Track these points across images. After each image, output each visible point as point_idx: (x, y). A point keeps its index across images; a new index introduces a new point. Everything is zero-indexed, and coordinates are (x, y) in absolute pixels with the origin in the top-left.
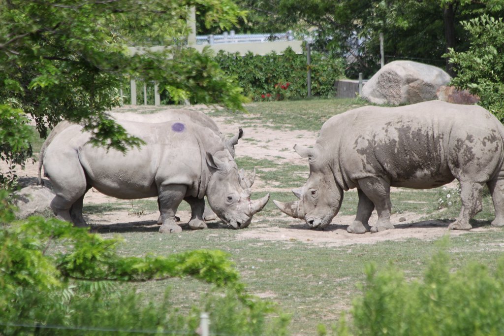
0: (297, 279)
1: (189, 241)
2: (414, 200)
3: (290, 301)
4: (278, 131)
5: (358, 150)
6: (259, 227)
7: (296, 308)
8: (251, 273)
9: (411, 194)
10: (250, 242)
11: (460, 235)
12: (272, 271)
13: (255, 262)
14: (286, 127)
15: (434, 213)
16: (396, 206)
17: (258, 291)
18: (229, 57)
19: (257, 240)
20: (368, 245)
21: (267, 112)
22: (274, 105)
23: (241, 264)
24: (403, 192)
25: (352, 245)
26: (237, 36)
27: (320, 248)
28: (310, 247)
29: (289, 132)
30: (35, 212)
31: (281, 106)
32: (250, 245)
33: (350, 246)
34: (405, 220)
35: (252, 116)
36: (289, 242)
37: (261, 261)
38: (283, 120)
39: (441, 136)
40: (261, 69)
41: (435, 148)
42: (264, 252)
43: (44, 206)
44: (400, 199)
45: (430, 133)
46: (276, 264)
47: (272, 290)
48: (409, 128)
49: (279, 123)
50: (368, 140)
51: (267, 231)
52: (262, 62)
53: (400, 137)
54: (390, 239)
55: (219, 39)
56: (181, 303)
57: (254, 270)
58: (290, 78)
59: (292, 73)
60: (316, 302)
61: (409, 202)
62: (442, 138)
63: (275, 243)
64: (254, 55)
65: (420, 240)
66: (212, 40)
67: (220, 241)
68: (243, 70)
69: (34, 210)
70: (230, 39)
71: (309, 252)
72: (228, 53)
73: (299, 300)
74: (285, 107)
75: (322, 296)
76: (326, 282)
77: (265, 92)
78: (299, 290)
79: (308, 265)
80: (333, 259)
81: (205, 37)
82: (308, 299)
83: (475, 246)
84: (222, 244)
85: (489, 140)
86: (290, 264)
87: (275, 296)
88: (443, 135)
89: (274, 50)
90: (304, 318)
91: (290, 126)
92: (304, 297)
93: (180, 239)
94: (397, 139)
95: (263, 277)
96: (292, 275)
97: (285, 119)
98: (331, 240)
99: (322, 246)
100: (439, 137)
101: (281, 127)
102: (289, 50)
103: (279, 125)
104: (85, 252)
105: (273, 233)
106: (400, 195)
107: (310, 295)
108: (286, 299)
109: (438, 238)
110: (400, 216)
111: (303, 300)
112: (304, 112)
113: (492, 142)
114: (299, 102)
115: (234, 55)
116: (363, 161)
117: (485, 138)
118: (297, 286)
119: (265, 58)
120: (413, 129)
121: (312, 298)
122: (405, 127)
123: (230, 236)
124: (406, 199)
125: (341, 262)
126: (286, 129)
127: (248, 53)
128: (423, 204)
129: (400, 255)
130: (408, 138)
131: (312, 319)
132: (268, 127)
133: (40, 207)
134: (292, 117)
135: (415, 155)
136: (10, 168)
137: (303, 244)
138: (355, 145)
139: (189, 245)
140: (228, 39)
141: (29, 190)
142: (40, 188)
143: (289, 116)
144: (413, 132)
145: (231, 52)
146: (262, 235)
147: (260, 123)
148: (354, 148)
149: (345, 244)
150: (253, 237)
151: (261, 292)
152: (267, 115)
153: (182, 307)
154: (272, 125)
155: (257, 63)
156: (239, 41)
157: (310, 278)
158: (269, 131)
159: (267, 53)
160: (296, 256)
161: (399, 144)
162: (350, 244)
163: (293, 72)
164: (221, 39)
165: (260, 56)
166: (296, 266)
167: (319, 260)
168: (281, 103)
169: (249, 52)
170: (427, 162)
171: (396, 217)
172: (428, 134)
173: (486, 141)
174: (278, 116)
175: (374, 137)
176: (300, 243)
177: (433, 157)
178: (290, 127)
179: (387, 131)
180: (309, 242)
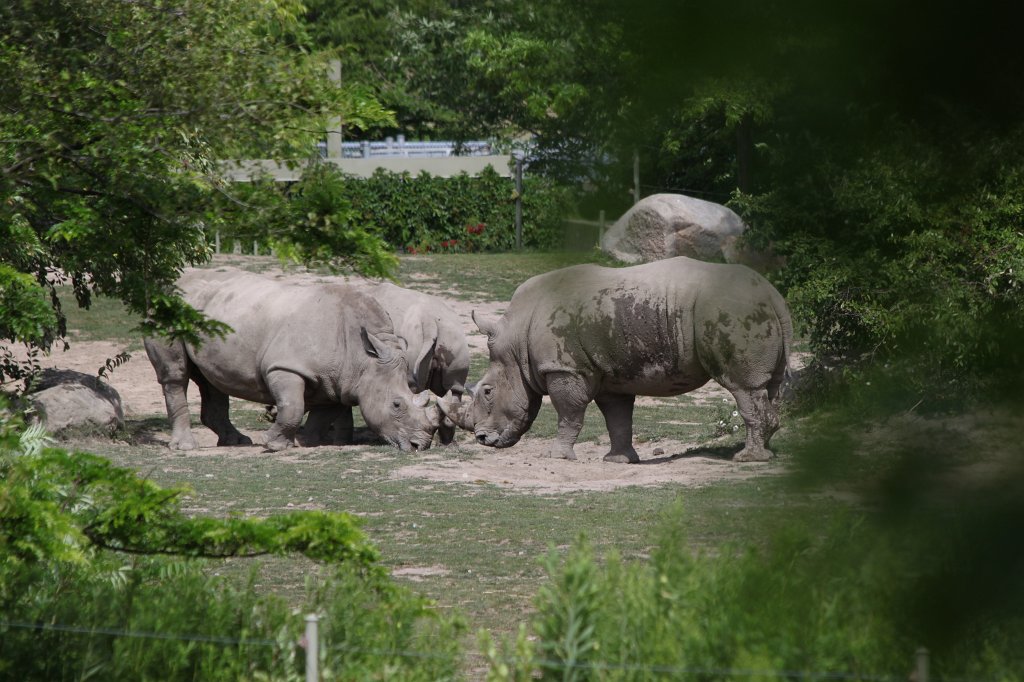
0: (485, 546)
1: (314, 479)
2: (680, 419)
3: (471, 582)
4: (466, 303)
5: (553, 329)
6: (426, 460)
7: (480, 593)
8: (411, 535)
9: (675, 410)
10: (412, 484)
11: (748, 480)
12: (445, 533)
13: (418, 518)
14: (479, 297)
15: (709, 442)
16: (649, 430)
17: (420, 564)
18: (391, 180)
19: (422, 481)
20: (599, 493)
21: (449, 272)
22: (461, 260)
23: (396, 520)
24: (662, 406)
25: (575, 492)
26: (407, 144)
27: (524, 496)
28: (507, 494)
29: (484, 304)
30: (68, 426)
31: (471, 261)
32: (412, 488)
33: (572, 493)
34: (663, 453)
35: (424, 277)
36: (474, 486)
37: (429, 515)
38: (474, 285)
39: (679, 313)
40: (442, 201)
41: (670, 331)
42: (434, 501)
43: (82, 418)
44: (657, 418)
45: (662, 307)
46: (451, 521)
47: (442, 562)
48: (631, 298)
49: (467, 289)
50: (570, 315)
51: (440, 466)
52: (445, 189)
53: (617, 313)
54: (637, 484)
55: (379, 148)
56: (297, 581)
57: (415, 529)
58: (490, 217)
59: (493, 208)
60: (513, 583)
61: (671, 422)
62: (680, 317)
63: (451, 487)
64: (433, 177)
65: (684, 486)
66: (367, 150)
67: (363, 481)
68: (414, 201)
69: (67, 423)
70: (397, 148)
71: (507, 503)
72: (391, 172)
73: (485, 579)
74: (478, 264)
75: (523, 575)
76: (530, 552)
77: (448, 237)
78: (487, 564)
79: (503, 524)
80: (543, 514)
81: (356, 144)
82: (500, 578)
83: (771, 498)
84: (368, 486)
85: (754, 319)
86: (473, 521)
87: (448, 572)
88: (681, 311)
89: (464, 169)
90: (493, 610)
91: (484, 294)
92: (494, 574)
93: (299, 477)
94: (613, 316)
95: (430, 541)
96: (477, 539)
97: (478, 283)
98: (542, 483)
99: (526, 493)
100: (675, 314)
101: (471, 296)
102: (490, 172)
103: (468, 292)
104: (128, 508)
105: (450, 470)
106: (657, 410)
107: (504, 572)
108: (466, 577)
109: (712, 483)
110: (654, 446)
111: (492, 580)
112: (508, 272)
113: (759, 323)
114: (502, 256)
115: (401, 177)
116: (559, 346)
117: (749, 317)
118: (484, 557)
119: (450, 183)
120: (637, 301)
121: (506, 578)
122: (626, 296)
123: (380, 473)
124: (667, 418)
125: (555, 520)
126: (480, 300)
127: (421, 174)
128: (692, 426)
129: (651, 511)
130: (629, 314)
131: (506, 611)
132: (450, 295)
133: (77, 418)
134: (488, 280)
135: (639, 341)
136: (29, 355)
137: (497, 489)
138: (550, 321)
139: (313, 487)
140: (394, 148)
141: (59, 390)
142: (78, 388)
143: (485, 278)
144: (637, 304)
145: (396, 171)
146: (432, 473)
147: (437, 289)
148: (548, 326)
149: (564, 490)
150: (417, 476)
151: (425, 566)
152: (449, 275)
153: (298, 588)
154: (457, 293)
155: (436, 190)
156: (409, 153)
157: (504, 545)
158: (452, 302)
159: (453, 174)
160: (484, 508)
161: (616, 324)
162: (573, 490)
163: (496, 206)
164: (383, 148)
165: (442, 179)
166: (484, 524)
167: (521, 516)
168: (472, 256)
169: (423, 172)
170: (657, 353)
171: (649, 446)
172: (658, 309)
173: (750, 321)
174: (466, 279)
175: (581, 310)
176: (491, 487)
177: (667, 344)
178: (485, 297)
179: (599, 303)
180: (507, 486)
